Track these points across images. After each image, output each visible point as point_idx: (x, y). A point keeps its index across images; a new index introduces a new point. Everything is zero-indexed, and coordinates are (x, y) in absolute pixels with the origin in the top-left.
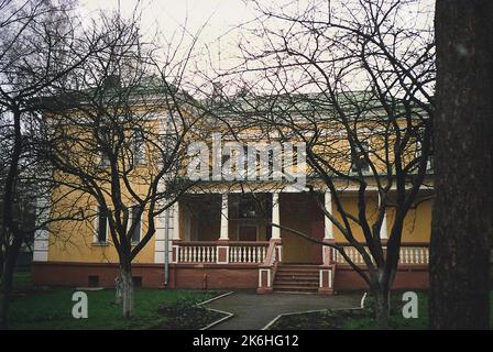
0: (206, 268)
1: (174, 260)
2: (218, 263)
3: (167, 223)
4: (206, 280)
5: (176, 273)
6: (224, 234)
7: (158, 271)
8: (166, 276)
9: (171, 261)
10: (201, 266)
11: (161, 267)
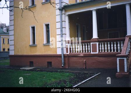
0: (85, 56)
1: (67, 52)
2: (92, 53)
3: (62, 31)
4: (85, 64)
5: (68, 60)
6: (95, 35)
7: (59, 58)
8: (63, 61)
9: (65, 53)
10: (82, 55)
11: (60, 56)
